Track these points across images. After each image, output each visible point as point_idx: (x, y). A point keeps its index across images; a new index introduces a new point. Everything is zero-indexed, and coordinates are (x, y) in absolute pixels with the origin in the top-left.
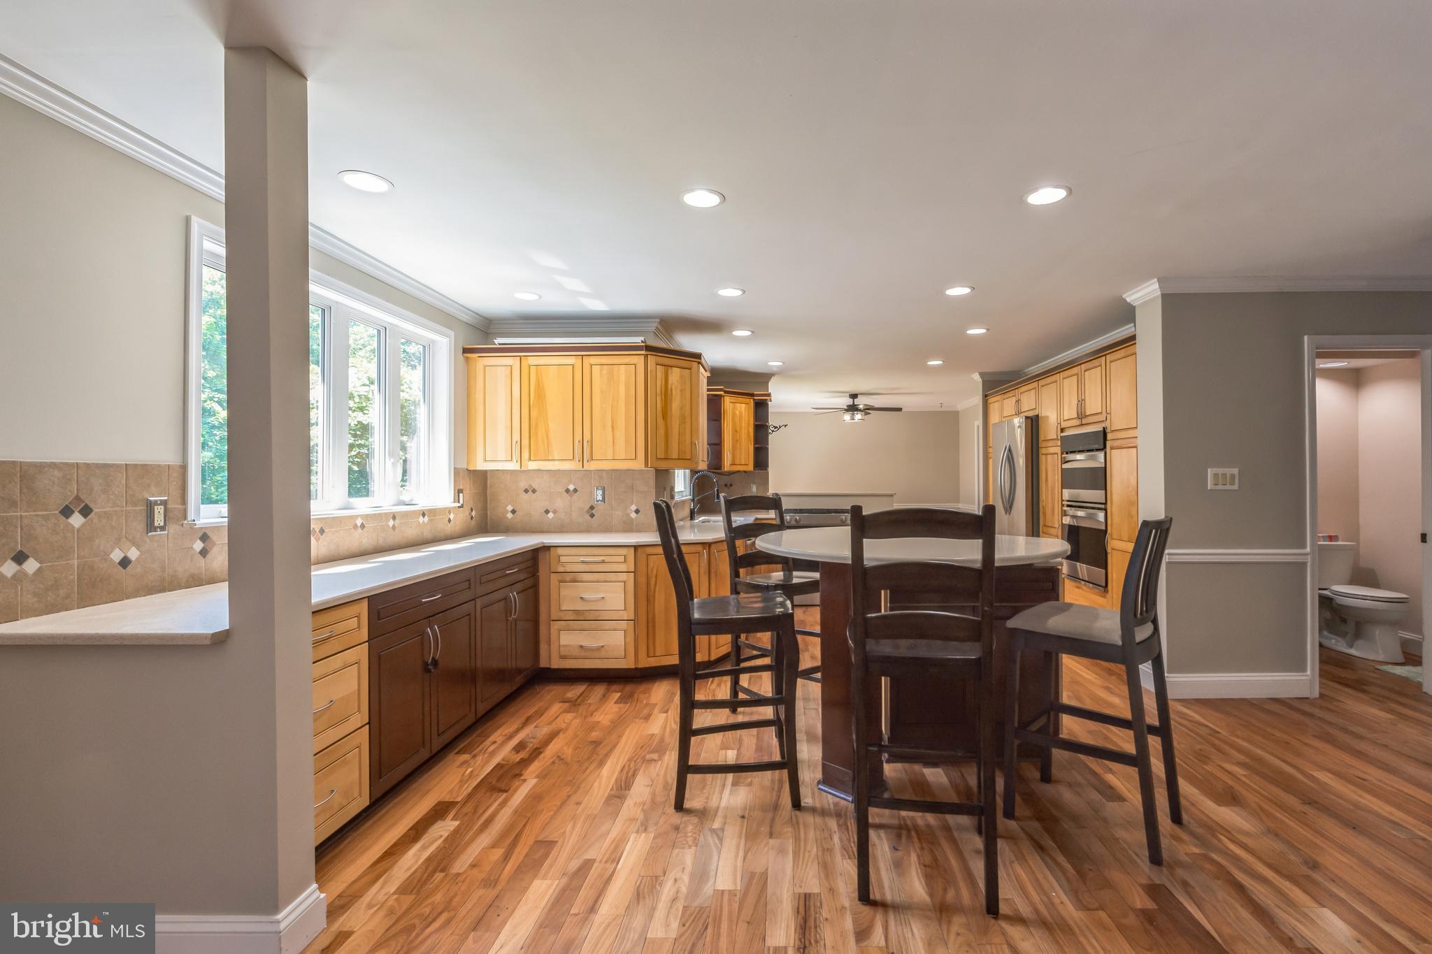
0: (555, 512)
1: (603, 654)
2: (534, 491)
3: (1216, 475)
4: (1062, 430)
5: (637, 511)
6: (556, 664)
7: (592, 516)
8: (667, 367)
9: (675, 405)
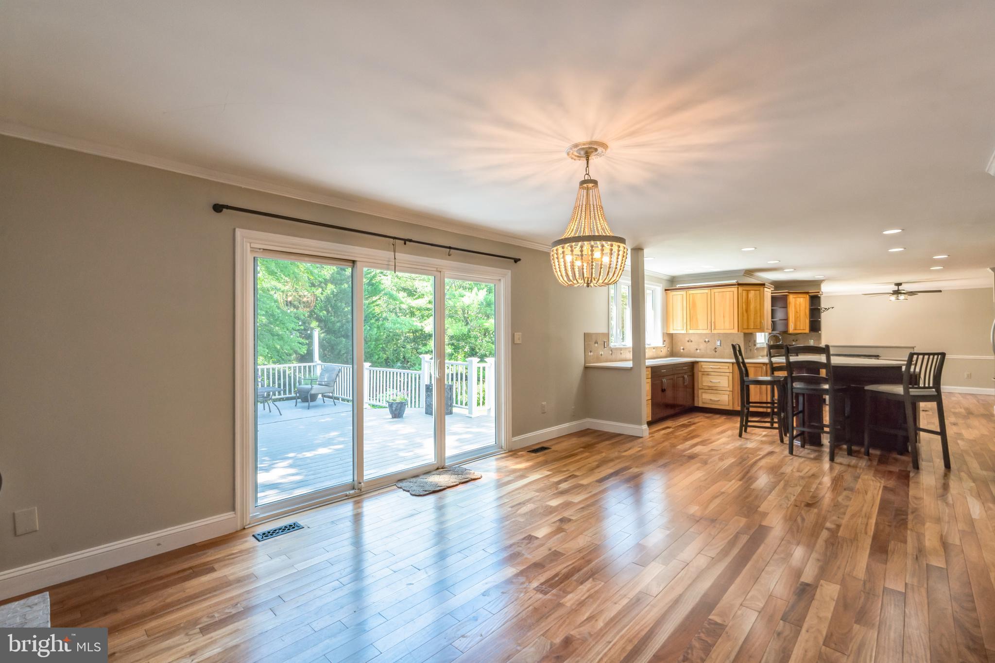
0: (700, 350)
1: (719, 403)
2: (691, 341)
6: (701, 405)
7: (716, 352)
8: (748, 291)
9: (752, 306)
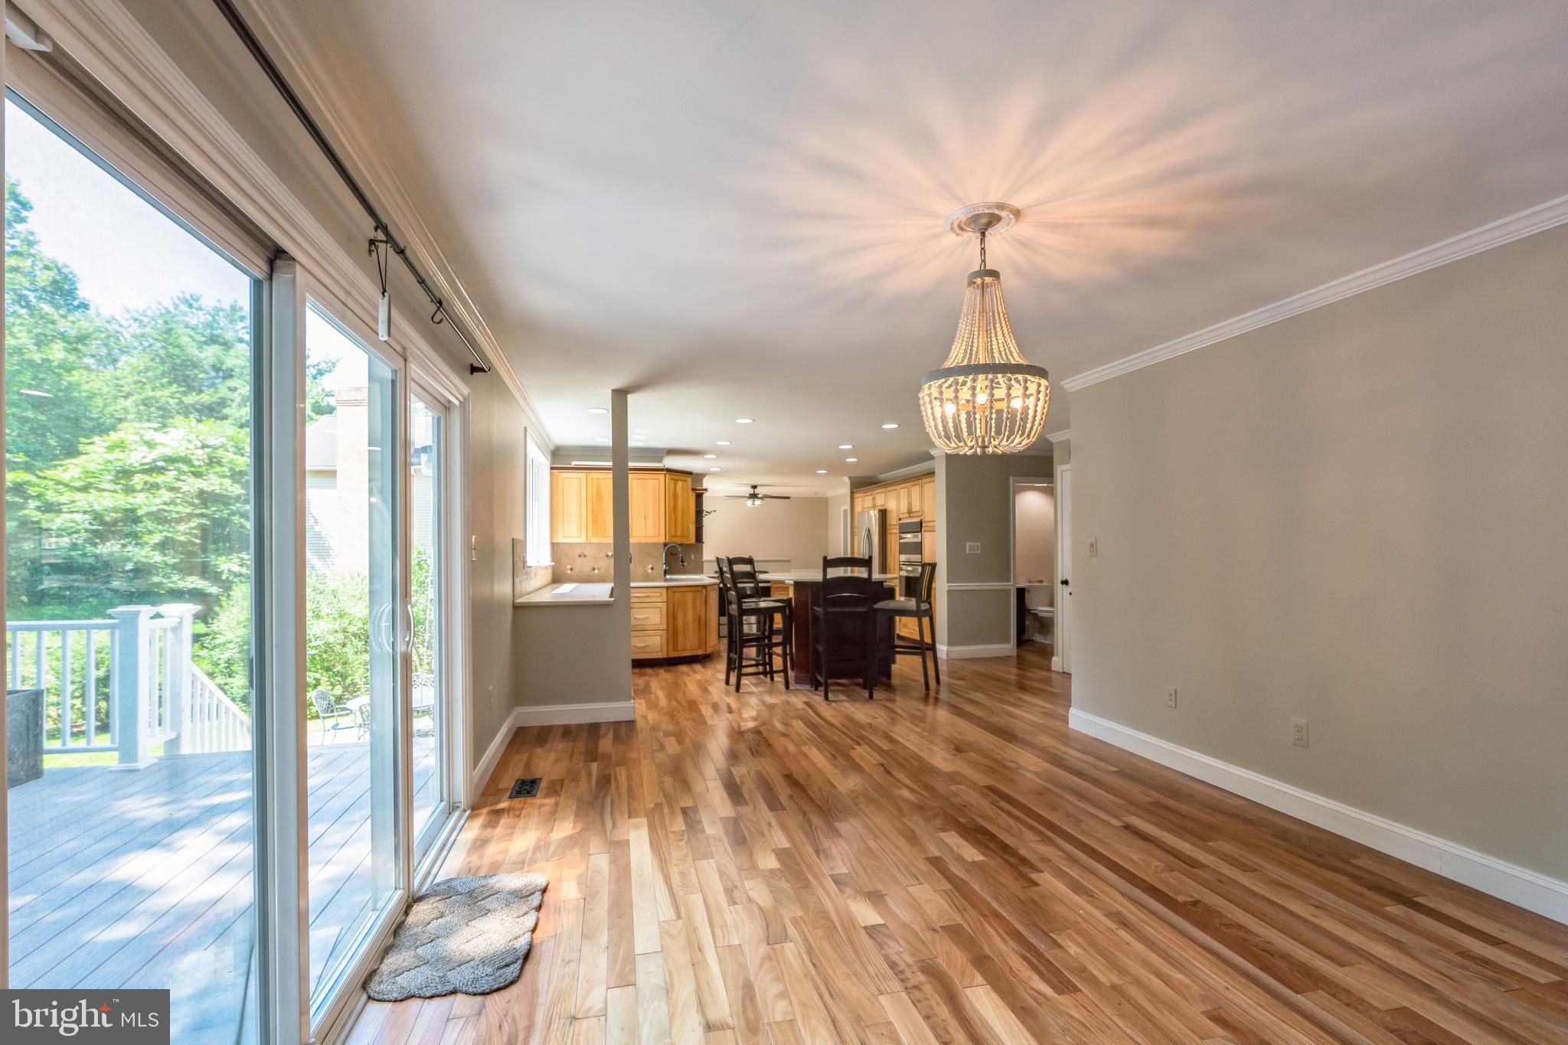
0: (599, 569)
1: (648, 650)
2: (585, 556)
3: (970, 546)
4: (900, 519)
5: (652, 569)
8: (676, 481)
9: (680, 503)
